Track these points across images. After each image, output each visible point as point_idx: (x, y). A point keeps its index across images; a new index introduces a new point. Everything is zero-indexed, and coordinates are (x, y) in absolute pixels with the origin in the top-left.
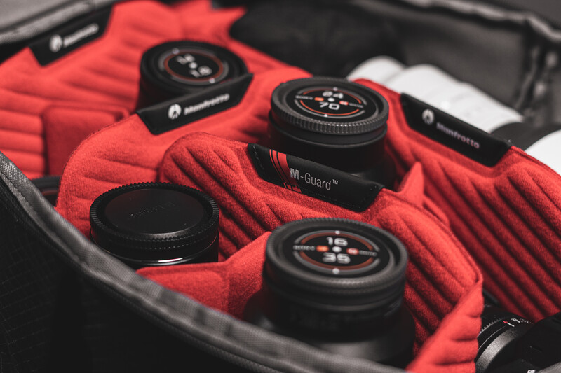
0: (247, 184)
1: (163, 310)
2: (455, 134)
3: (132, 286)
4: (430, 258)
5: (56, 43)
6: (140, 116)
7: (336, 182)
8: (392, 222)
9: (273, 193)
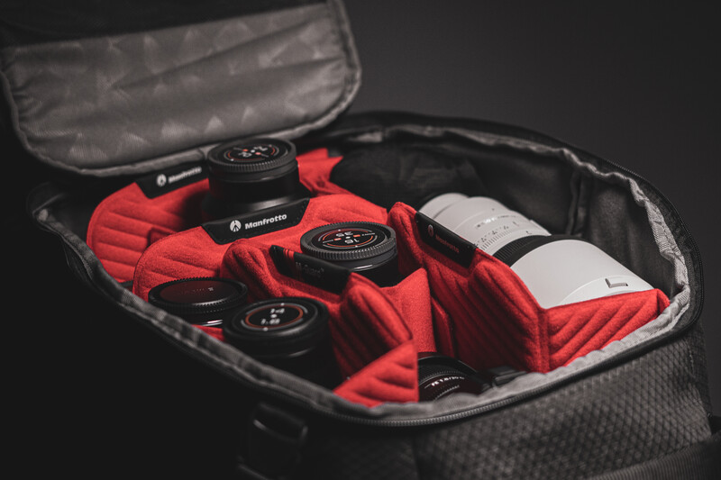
0: (271, 278)
1: (165, 329)
2: (445, 243)
3: (147, 314)
4: (378, 324)
5: (161, 179)
6: (203, 228)
7: (323, 270)
8: (354, 298)
9: (286, 284)
